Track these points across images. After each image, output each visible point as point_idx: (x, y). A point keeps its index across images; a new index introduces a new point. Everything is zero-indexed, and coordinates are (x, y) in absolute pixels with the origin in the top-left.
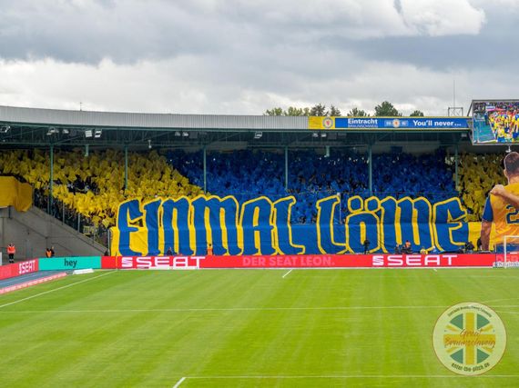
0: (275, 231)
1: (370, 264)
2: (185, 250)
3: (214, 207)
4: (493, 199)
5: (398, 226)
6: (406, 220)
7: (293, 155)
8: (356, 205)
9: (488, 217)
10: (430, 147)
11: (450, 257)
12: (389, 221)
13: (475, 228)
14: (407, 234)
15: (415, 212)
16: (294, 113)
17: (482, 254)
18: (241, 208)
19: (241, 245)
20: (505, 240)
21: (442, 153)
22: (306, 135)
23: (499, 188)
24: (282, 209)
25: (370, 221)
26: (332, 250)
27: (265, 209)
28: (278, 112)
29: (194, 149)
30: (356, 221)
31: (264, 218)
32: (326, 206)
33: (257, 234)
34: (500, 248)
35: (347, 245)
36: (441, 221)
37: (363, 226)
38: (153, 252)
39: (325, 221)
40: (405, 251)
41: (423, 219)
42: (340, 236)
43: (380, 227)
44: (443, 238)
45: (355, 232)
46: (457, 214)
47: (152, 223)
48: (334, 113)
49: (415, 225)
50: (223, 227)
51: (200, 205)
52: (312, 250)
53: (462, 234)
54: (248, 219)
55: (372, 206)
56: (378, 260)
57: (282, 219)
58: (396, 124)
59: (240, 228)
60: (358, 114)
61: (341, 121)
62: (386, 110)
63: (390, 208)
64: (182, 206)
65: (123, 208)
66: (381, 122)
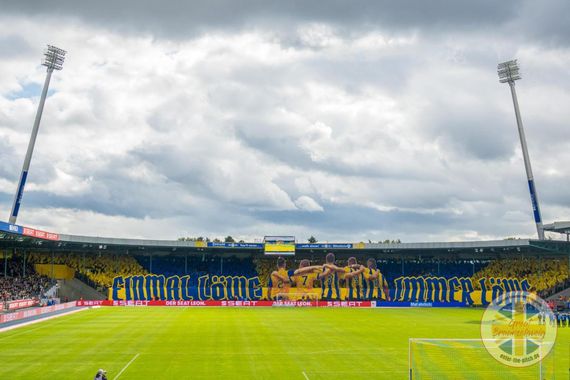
0: (180, 291)
1: (220, 305)
2: (142, 298)
3: (155, 279)
4: (273, 277)
5: (233, 289)
6: (236, 286)
7: (189, 257)
8: (215, 280)
9: (270, 285)
10: (247, 255)
11: (254, 302)
12: (229, 287)
13: (265, 290)
14: (237, 293)
15: (240, 283)
16: (189, 240)
17: (268, 302)
18: (166, 281)
19: (166, 296)
20: (277, 295)
21: (251, 259)
22: (195, 249)
23: (275, 272)
24: (184, 281)
25: (221, 286)
26: (205, 299)
27: (176, 280)
28: (183, 239)
29: (147, 254)
30: (215, 286)
31: (176, 285)
32: (203, 280)
33: (173, 291)
34: (275, 298)
35: (211, 297)
36: (251, 286)
37: (218, 289)
38: (128, 298)
39: (202, 286)
40: (235, 300)
41: (243, 286)
42: (208, 293)
43: (225, 289)
44: (251, 295)
45: (215, 292)
46: (257, 283)
47: (127, 287)
48: (208, 240)
49: (240, 289)
50: (158, 288)
51: (148, 279)
52: (196, 299)
53: (260, 293)
54: (169, 286)
55: (222, 280)
56: (224, 303)
57: (183, 286)
58: (233, 245)
59: (165, 289)
60: (217, 241)
61: (210, 244)
62: (229, 239)
63: (229, 280)
64: (141, 279)
65: (116, 280)
66: (227, 245)
